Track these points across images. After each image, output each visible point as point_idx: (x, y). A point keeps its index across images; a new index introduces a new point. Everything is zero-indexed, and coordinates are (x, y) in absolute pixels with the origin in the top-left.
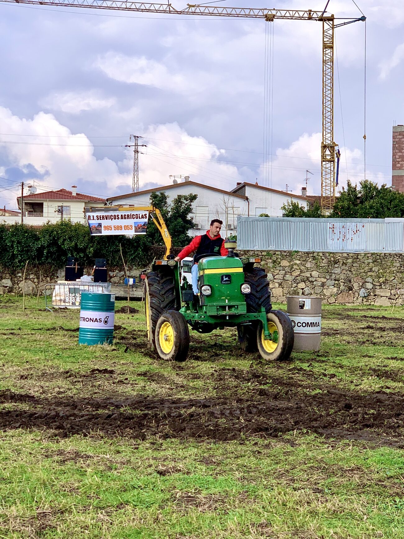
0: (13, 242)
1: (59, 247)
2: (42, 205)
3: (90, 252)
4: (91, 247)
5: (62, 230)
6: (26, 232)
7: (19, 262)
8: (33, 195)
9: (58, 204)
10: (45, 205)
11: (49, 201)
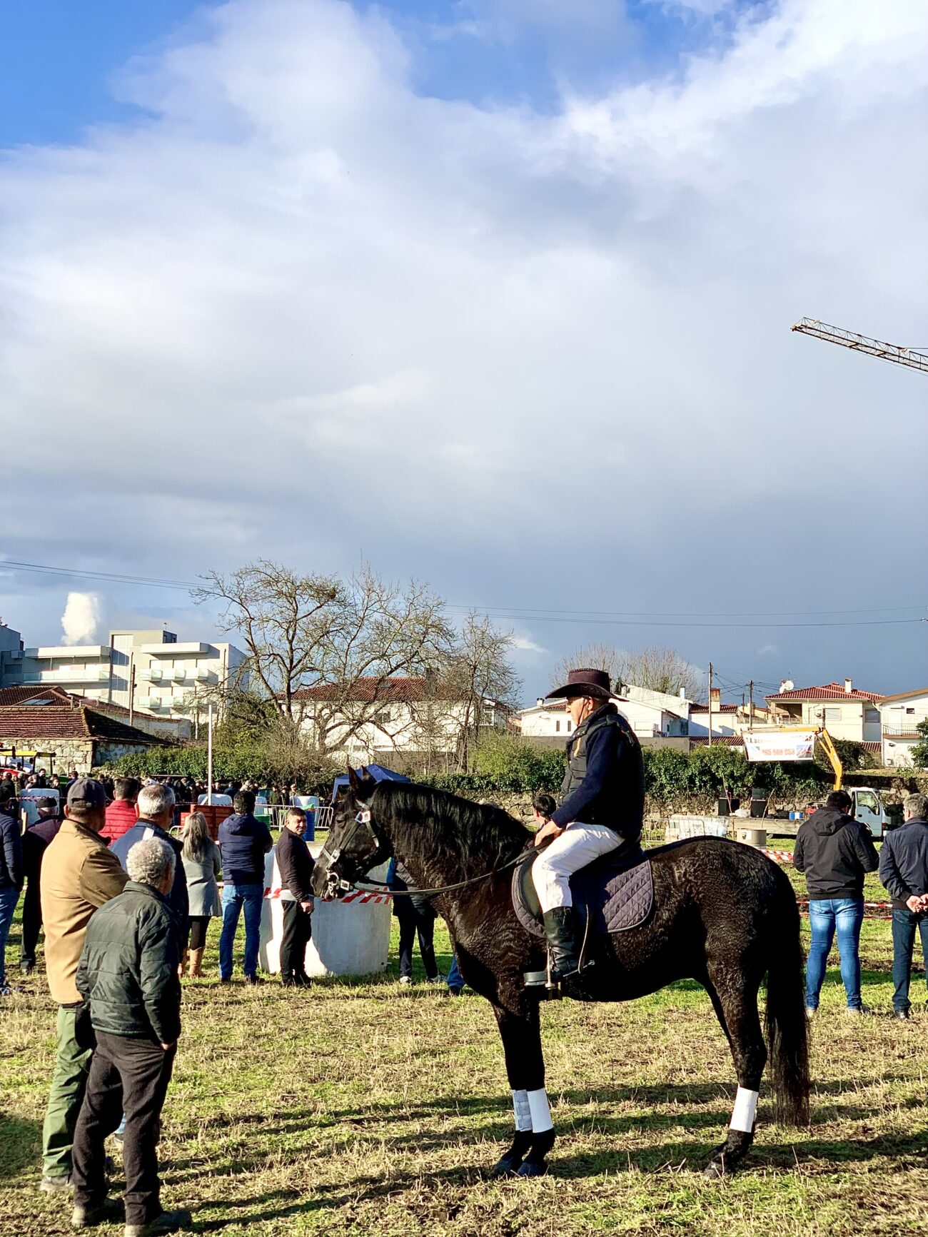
2: (801, 705)
3: (749, 781)
4: (750, 775)
7: (669, 792)
8: (787, 693)
9: (821, 706)
10: (805, 707)
11: (810, 702)
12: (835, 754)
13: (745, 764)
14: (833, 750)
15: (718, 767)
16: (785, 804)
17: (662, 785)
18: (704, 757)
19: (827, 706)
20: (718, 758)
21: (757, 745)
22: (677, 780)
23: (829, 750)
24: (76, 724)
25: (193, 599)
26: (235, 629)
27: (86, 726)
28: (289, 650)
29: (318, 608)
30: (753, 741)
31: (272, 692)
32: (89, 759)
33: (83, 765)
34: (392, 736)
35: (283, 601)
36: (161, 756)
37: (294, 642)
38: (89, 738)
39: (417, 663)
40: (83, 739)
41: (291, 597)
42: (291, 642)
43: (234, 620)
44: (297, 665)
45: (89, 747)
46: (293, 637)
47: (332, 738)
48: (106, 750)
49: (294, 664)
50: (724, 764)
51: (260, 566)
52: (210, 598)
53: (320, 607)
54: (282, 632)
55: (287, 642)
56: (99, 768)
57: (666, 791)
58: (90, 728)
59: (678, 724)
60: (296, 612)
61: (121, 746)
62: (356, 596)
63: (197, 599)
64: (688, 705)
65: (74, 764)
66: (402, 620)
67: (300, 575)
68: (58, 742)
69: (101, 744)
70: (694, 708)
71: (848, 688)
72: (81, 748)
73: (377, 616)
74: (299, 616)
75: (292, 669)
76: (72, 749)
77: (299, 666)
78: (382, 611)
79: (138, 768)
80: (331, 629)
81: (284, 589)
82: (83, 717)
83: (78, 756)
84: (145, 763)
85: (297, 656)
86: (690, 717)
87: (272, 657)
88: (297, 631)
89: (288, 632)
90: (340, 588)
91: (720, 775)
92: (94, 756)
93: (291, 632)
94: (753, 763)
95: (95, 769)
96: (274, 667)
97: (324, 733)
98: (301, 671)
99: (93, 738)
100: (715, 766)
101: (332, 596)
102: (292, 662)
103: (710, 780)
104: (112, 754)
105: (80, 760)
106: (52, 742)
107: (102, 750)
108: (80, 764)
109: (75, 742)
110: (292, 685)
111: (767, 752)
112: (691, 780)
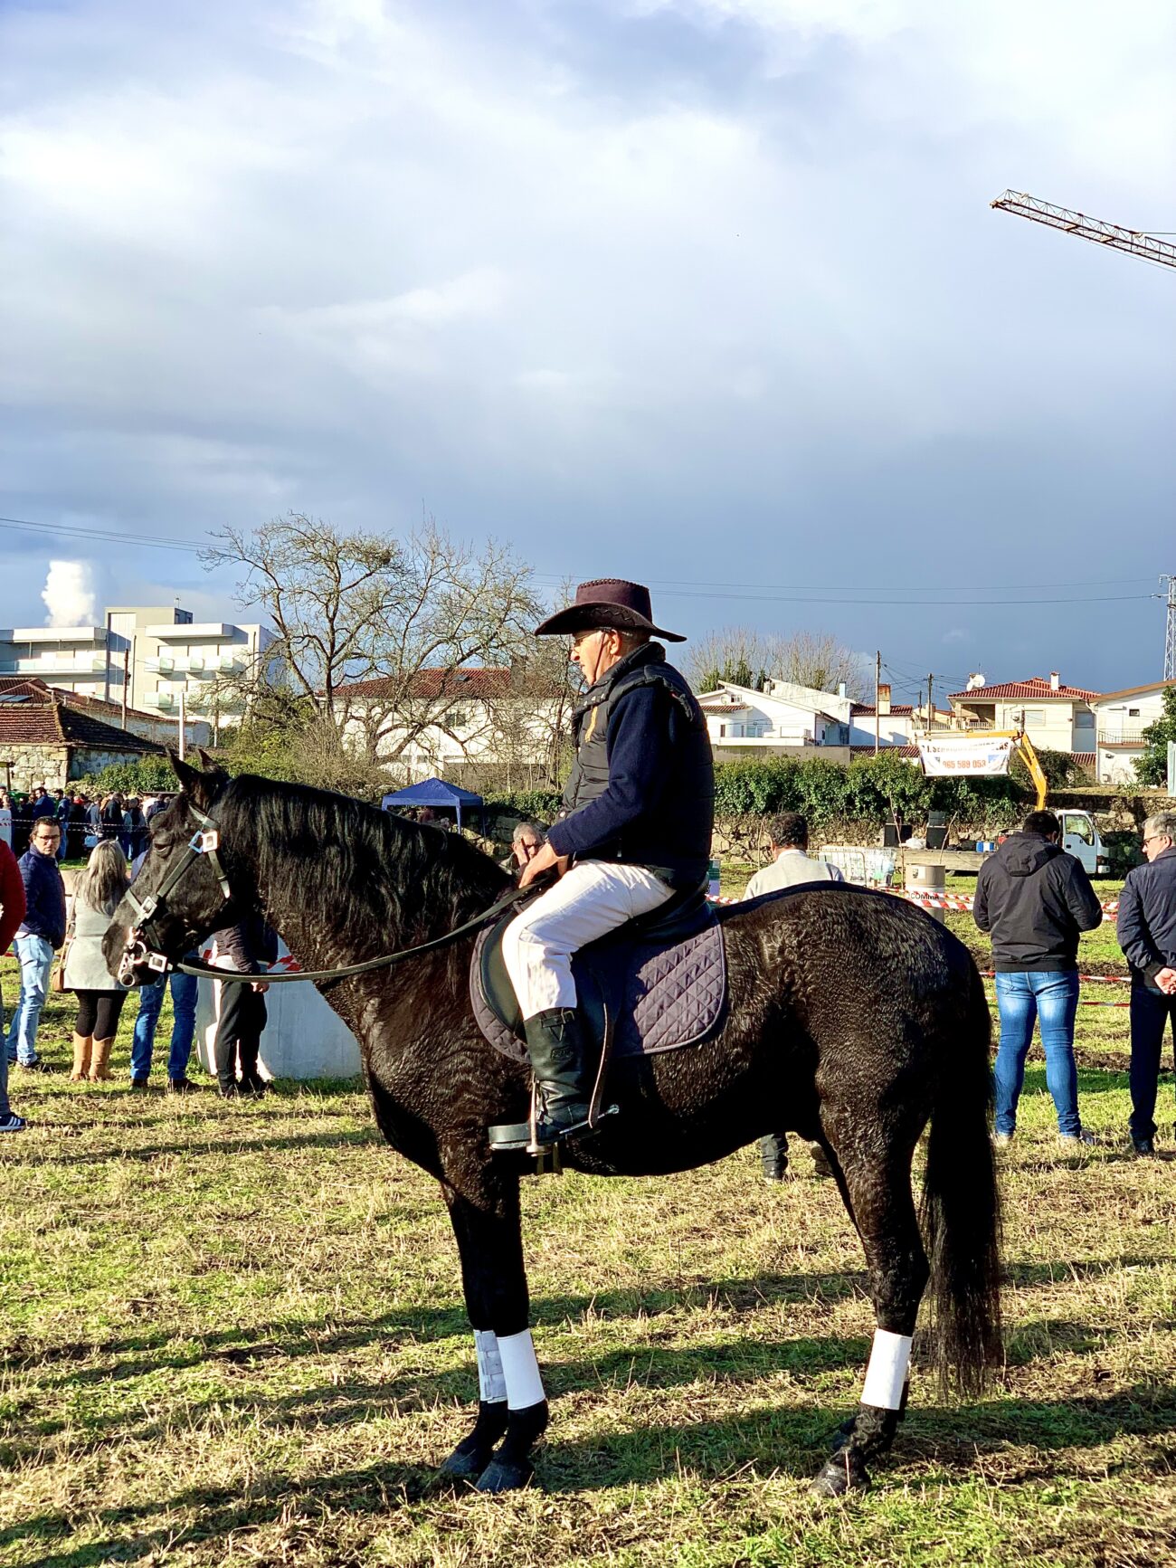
2: (992, 708)
3: (925, 801)
4: (926, 793)
6: (828, 771)
8: (977, 691)
9: (1020, 707)
10: (999, 708)
11: (1006, 701)
12: (1038, 767)
13: (919, 780)
14: (1035, 761)
15: (885, 783)
16: (971, 831)
17: (811, 806)
18: (867, 771)
19: (1028, 707)
20: (885, 771)
21: (937, 754)
22: (831, 800)
23: (1030, 762)
24: (47, 725)
25: (203, 564)
26: (258, 604)
27: (60, 727)
28: (329, 630)
29: (367, 575)
30: (931, 749)
31: (307, 685)
32: (63, 771)
33: (56, 779)
34: (462, 743)
35: (321, 567)
36: (158, 767)
37: (336, 620)
38: (63, 743)
39: (497, 648)
40: (55, 744)
41: (332, 561)
42: (331, 620)
43: (257, 591)
44: (340, 650)
45: (63, 755)
46: (335, 615)
47: (386, 745)
48: (86, 759)
49: (336, 649)
50: (893, 780)
51: (291, 520)
52: (225, 563)
53: (370, 574)
54: (319, 606)
55: (327, 620)
56: (77, 782)
57: (816, 814)
58: (64, 730)
59: (837, 730)
60: (338, 581)
61: (105, 754)
62: (418, 562)
63: (208, 564)
64: (849, 706)
65: (44, 777)
66: (476, 593)
67: (344, 533)
68: (23, 749)
69: (80, 751)
70: (857, 710)
71: (1055, 684)
72: (53, 757)
73: (444, 587)
74: (344, 584)
75: (333, 655)
76: (41, 758)
77: (342, 653)
78: (449, 580)
79: (127, 783)
80: (384, 604)
81: (322, 552)
82: (57, 716)
83: (49, 767)
84: (136, 776)
85: (341, 638)
86: (851, 721)
87: (307, 639)
88: (340, 606)
89: (327, 607)
90: (396, 550)
91: (887, 793)
92: (69, 767)
93: (332, 608)
94: (930, 779)
95: (72, 783)
96: (309, 653)
97: (374, 737)
98: (346, 656)
99: (69, 744)
100: (880, 783)
101: (386, 561)
102: (333, 646)
103: (875, 800)
104: (94, 764)
105: (52, 772)
106: (14, 748)
107: (81, 759)
108: (52, 777)
109: (44, 749)
110: (333, 676)
111: (948, 764)
112: (850, 800)
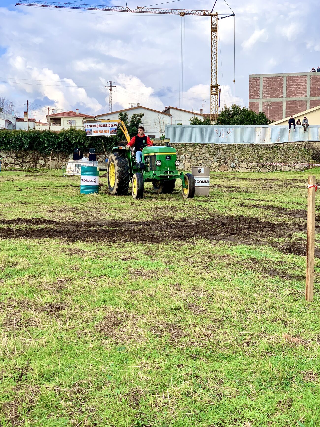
0: (44, 139)
1: (70, 142)
2: (60, 120)
3: (86, 145)
5: (71, 133)
6: (51, 134)
7: (48, 150)
8: (55, 114)
9: (70, 119)
10: (62, 119)
11: (64, 117)
21: (91, 128)
23: (124, 130)
59: (11, 125)
64: (15, 118)
86: (16, 123)
